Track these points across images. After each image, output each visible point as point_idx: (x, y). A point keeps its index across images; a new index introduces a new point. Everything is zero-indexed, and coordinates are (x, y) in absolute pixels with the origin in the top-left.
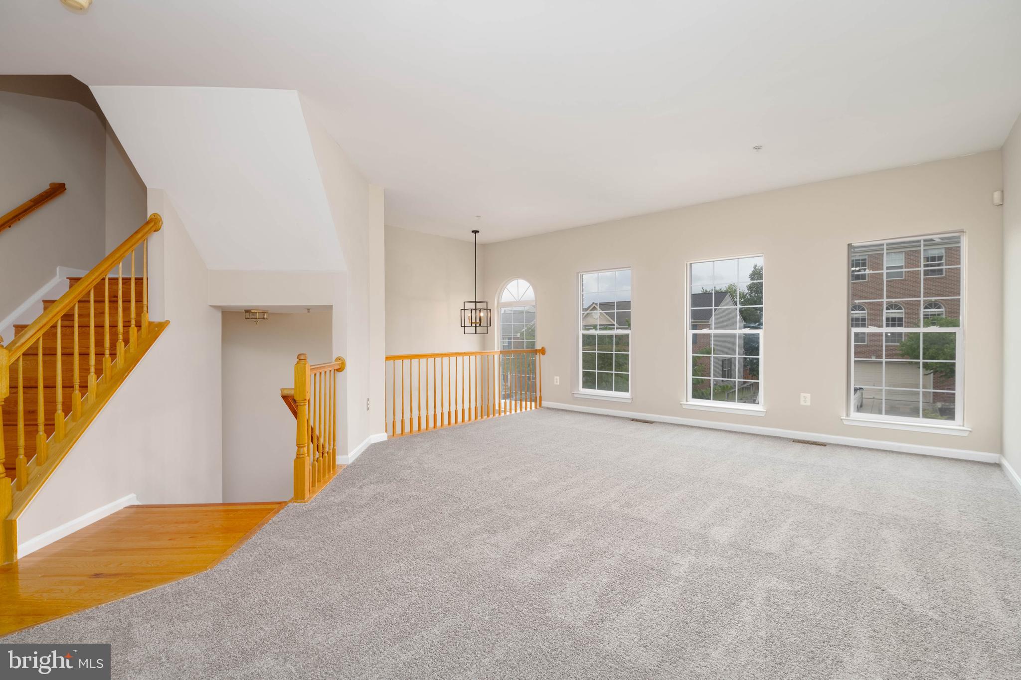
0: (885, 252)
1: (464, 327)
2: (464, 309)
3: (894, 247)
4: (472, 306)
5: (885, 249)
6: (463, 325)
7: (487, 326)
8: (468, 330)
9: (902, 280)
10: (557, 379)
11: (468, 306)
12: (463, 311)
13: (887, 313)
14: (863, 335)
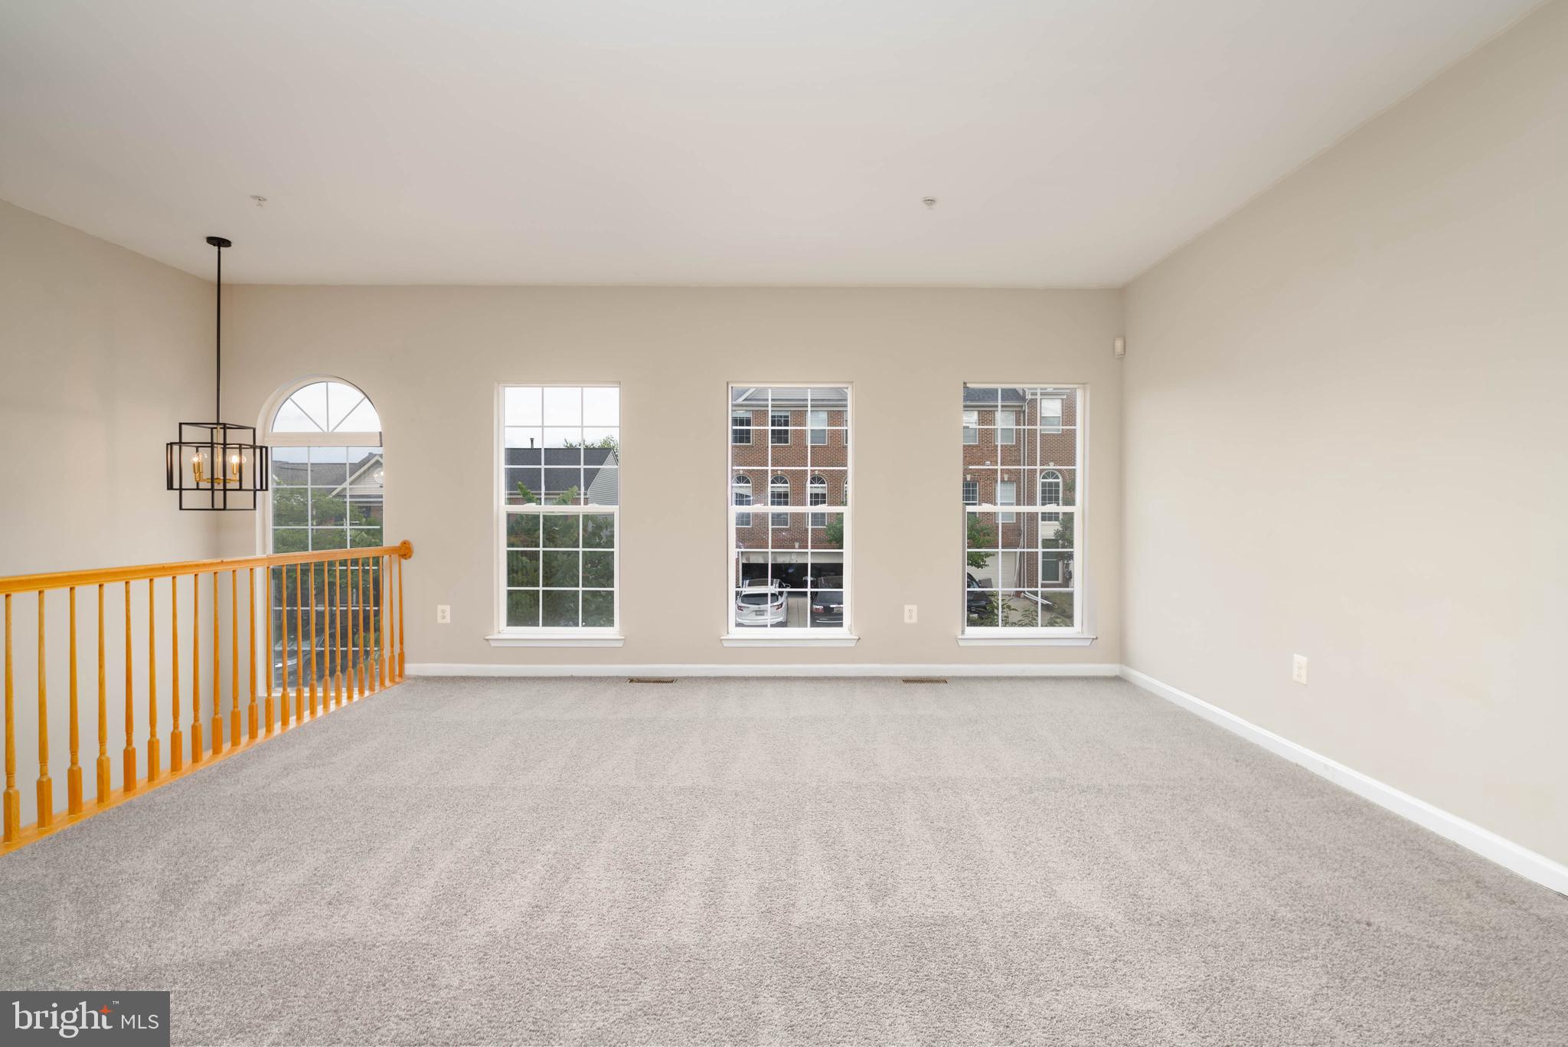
0: (809, 409)
1: (181, 489)
2: (180, 443)
3: (817, 405)
4: (203, 435)
5: (809, 406)
6: (176, 485)
7: (255, 491)
8: (191, 499)
9: (824, 447)
10: (443, 612)
11: (189, 434)
12: (176, 448)
13: (811, 487)
14: (785, 516)
